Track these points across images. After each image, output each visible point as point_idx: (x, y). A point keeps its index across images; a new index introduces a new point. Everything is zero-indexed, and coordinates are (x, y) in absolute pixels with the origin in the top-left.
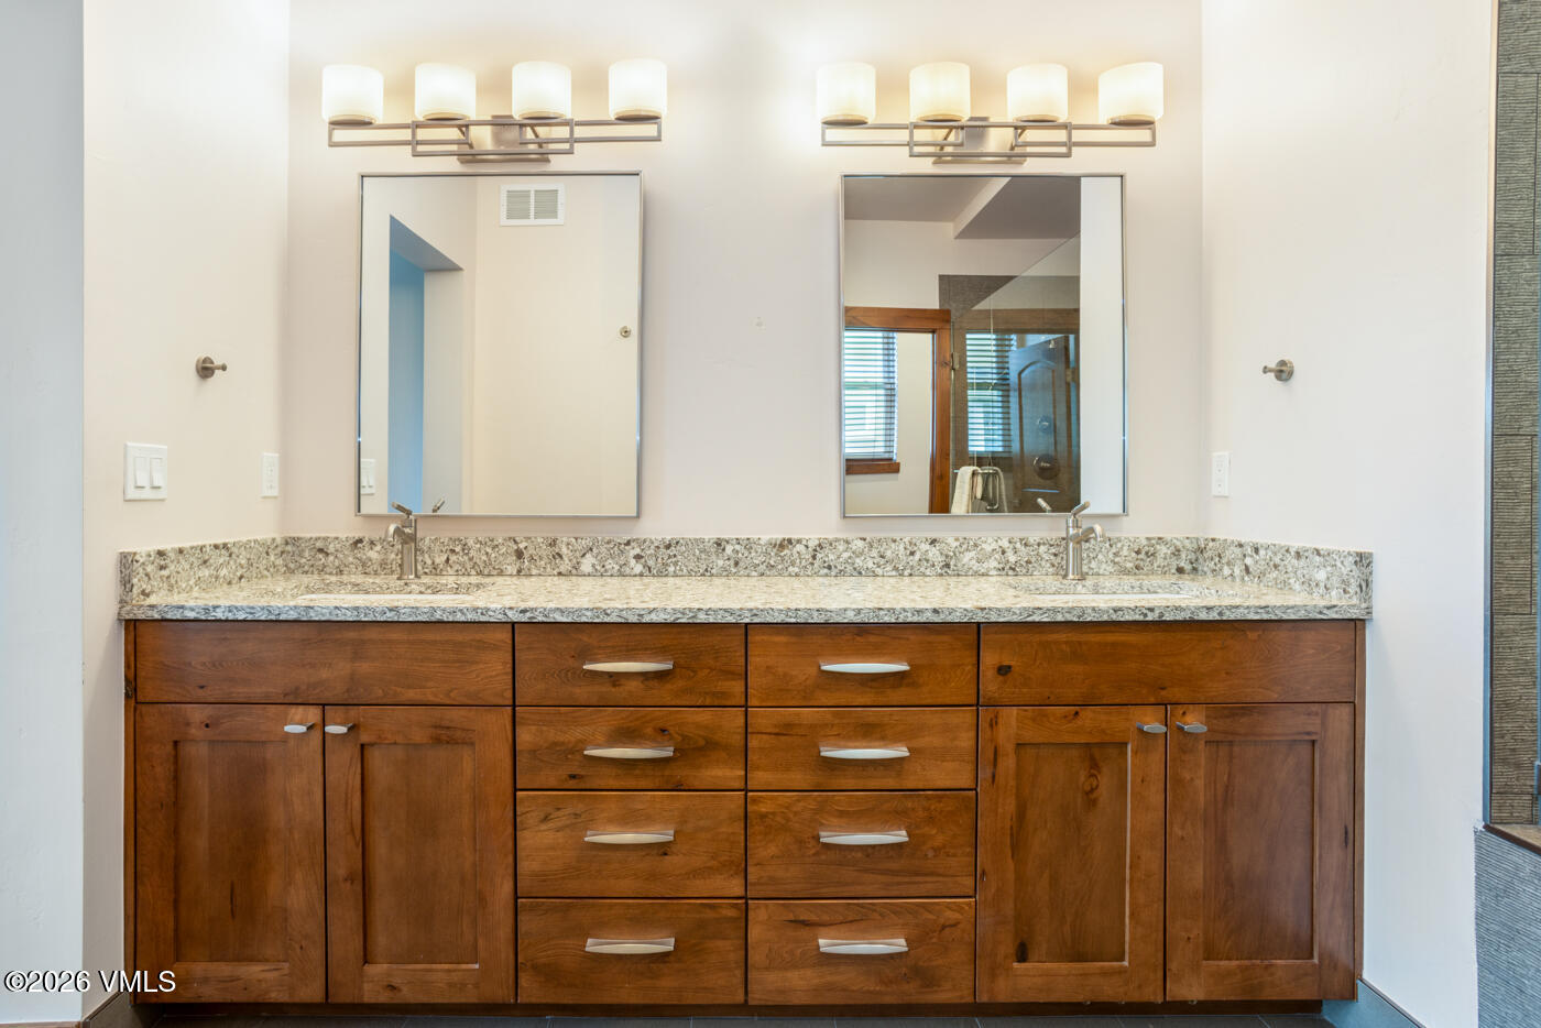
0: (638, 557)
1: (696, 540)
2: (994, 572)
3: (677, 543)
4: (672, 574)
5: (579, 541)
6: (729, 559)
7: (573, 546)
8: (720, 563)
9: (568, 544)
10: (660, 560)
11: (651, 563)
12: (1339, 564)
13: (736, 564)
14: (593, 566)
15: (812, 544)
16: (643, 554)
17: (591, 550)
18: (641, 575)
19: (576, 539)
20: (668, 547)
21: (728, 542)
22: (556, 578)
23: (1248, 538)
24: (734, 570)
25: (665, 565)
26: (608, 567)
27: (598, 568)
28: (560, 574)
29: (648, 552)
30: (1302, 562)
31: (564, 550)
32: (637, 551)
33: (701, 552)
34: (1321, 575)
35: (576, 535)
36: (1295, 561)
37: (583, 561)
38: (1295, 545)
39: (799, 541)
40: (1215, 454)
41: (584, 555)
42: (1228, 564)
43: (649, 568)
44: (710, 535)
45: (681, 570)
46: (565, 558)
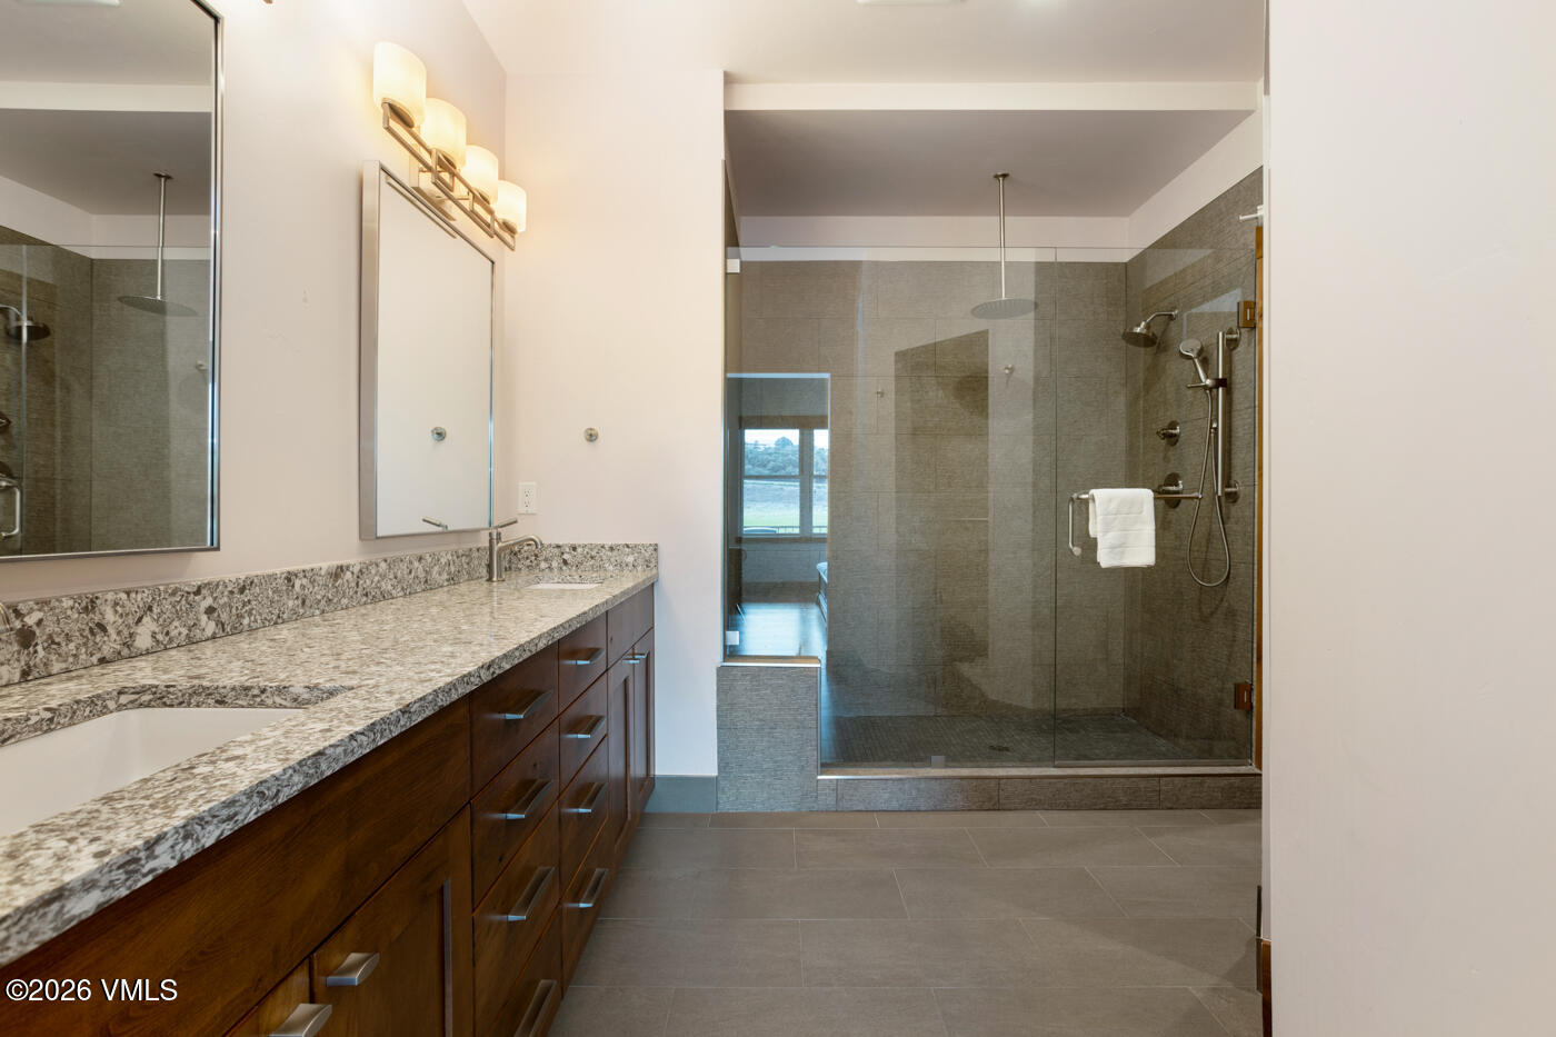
0: (210, 611)
1: (270, 576)
2: (446, 584)
3: (252, 583)
4: (246, 628)
5: (133, 595)
6: (297, 598)
7: (123, 606)
8: (290, 603)
9: (116, 604)
10: (234, 611)
11: (224, 617)
12: (643, 551)
13: (304, 603)
14: (154, 635)
15: (356, 569)
16: (215, 606)
17: (150, 609)
18: (214, 637)
19: (128, 593)
20: (242, 590)
21: (296, 576)
22: (96, 670)
23: (565, 541)
24: (301, 611)
25: (240, 616)
26: (174, 633)
27: (160, 637)
28: (103, 661)
29: (222, 602)
30: (615, 553)
31: (110, 616)
32: (209, 602)
33: (274, 592)
34: (630, 559)
35: (128, 586)
36: (609, 553)
37: (140, 629)
38: (608, 543)
39: (348, 568)
40: (520, 484)
41: (140, 620)
42: (546, 560)
43: (223, 625)
44: (281, 569)
45: (256, 621)
46: (111, 630)
